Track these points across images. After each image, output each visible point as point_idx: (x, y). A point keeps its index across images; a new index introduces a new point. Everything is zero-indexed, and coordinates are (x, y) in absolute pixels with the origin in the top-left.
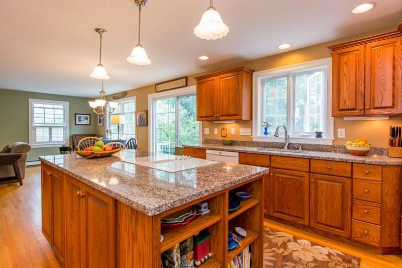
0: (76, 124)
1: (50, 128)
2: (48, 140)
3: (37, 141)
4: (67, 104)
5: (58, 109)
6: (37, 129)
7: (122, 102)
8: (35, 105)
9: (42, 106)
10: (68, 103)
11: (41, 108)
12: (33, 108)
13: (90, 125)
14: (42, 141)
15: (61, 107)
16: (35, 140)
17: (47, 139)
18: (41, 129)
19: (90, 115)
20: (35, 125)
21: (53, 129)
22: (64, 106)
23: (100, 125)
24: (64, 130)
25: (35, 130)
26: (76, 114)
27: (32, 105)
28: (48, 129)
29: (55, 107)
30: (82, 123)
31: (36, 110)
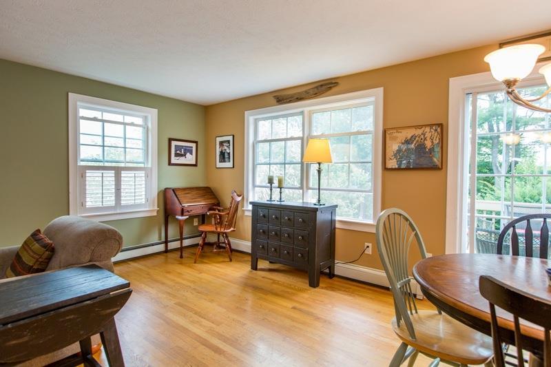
0: (170, 164)
1: (118, 171)
2: (113, 203)
3: (89, 204)
4: (153, 113)
5: (132, 124)
6: (89, 173)
7: (306, 110)
8: (83, 112)
9: (98, 115)
10: (155, 111)
11: (95, 119)
12: (77, 119)
13: (195, 165)
14: (99, 204)
15: (139, 121)
16: (83, 204)
17: (110, 200)
18: (98, 173)
19: (196, 142)
20: (83, 164)
21: (124, 174)
22: (145, 118)
23: (219, 165)
24: (147, 176)
25: (83, 176)
26: (170, 140)
27: (76, 112)
28: (112, 173)
29: (126, 121)
30: (182, 160)
31: (84, 126)
